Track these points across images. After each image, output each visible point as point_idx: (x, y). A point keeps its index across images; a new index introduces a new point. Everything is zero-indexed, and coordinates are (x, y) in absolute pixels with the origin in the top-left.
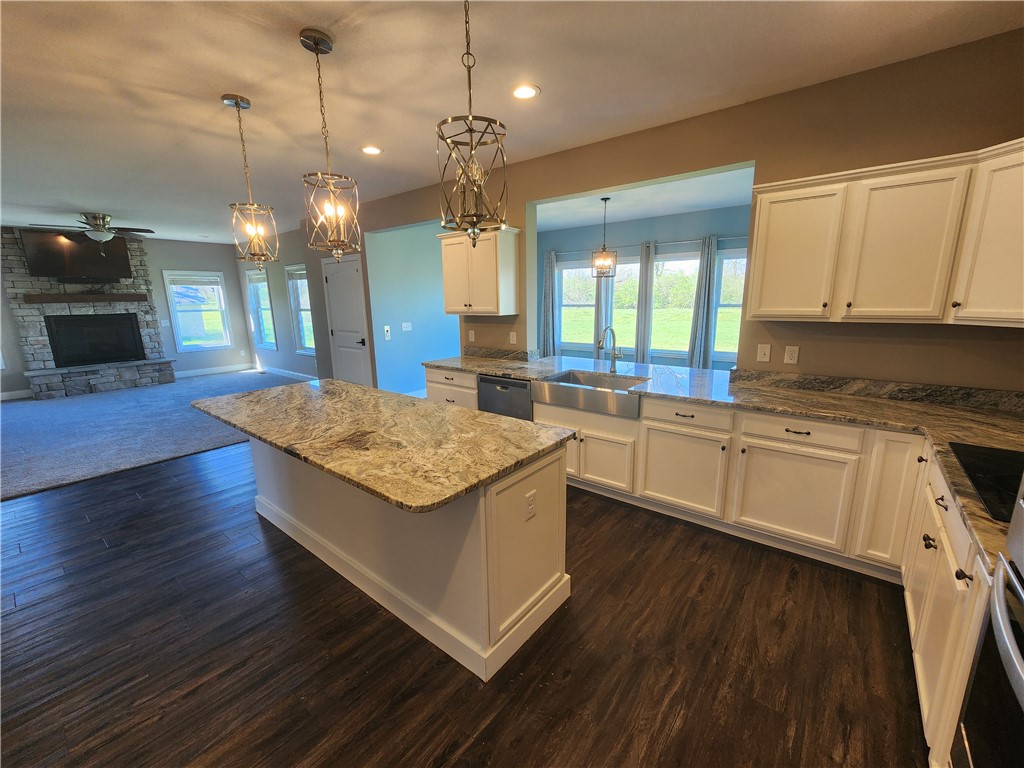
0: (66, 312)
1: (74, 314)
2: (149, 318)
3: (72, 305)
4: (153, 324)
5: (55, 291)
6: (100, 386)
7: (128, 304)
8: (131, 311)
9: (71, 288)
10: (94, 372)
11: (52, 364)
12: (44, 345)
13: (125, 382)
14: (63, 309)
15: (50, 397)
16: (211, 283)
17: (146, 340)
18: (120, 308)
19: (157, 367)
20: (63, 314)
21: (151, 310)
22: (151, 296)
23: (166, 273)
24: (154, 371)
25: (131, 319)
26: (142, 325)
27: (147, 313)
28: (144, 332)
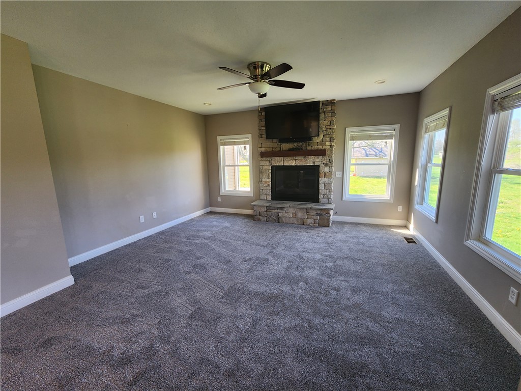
0: (281, 164)
1: (285, 165)
2: (327, 169)
3: (285, 158)
4: (328, 175)
5: (278, 149)
6: (284, 219)
7: (316, 157)
8: (316, 164)
9: (286, 146)
10: (282, 209)
11: (270, 198)
12: (268, 185)
13: (298, 219)
14: (280, 161)
15: (259, 220)
16: (386, 137)
17: (322, 187)
18: (310, 161)
19: (319, 212)
20: (280, 165)
21: (329, 164)
22: (331, 151)
23: (348, 130)
24: (317, 214)
25: (315, 170)
26: (322, 174)
27: (326, 165)
28: (322, 180)
